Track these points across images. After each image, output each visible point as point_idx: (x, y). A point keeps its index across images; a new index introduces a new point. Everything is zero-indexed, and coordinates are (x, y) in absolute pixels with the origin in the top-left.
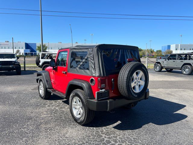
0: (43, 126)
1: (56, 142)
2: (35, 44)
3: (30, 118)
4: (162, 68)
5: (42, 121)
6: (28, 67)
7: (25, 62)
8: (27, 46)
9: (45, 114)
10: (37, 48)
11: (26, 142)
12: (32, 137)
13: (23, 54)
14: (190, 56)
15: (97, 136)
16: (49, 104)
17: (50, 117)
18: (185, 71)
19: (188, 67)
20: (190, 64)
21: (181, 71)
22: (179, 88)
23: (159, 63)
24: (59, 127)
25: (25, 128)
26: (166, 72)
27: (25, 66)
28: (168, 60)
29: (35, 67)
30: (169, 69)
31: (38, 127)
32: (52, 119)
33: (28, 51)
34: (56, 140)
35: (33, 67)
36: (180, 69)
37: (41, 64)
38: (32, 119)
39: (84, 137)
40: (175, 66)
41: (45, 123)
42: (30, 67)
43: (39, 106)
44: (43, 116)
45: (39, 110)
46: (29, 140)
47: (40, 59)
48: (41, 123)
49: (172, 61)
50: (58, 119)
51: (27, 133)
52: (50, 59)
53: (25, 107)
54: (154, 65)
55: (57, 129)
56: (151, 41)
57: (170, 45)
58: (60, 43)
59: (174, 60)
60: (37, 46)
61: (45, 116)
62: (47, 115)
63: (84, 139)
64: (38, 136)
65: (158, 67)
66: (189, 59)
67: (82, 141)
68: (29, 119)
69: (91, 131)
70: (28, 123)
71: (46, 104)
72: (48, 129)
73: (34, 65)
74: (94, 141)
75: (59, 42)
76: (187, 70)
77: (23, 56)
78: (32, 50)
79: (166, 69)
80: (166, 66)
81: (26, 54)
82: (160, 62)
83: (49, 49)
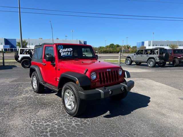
0: (18, 109)
1: (28, 119)
2: (15, 40)
3: (7, 104)
4: (132, 62)
5: (17, 105)
6: (7, 63)
7: (3, 58)
8: (7, 42)
9: (20, 101)
10: (17, 44)
11: (2, 120)
12: (8, 116)
13: (2, 50)
14: (154, 51)
15: (62, 113)
16: (25, 93)
17: (24, 102)
18: (150, 64)
19: (152, 61)
20: (153, 58)
21: (146, 64)
22: (139, 78)
23: (129, 57)
24: (32, 109)
25: (2, 111)
26: (136, 66)
27: (3, 61)
28: (137, 54)
29: (14, 63)
30: (138, 62)
31: (13, 110)
32: (27, 103)
33: (8, 47)
34: (28, 118)
35: (12, 62)
36: (147, 63)
37: (19, 59)
38: (8, 104)
39: (51, 114)
40: (142, 60)
41: (20, 107)
42: (10, 63)
43: (16, 94)
44: (18, 102)
45: (16, 98)
46: (5, 118)
47: (19, 55)
48: (16, 107)
49: (140, 55)
50: (32, 104)
51: (4, 114)
52: (29, 54)
53: (2, 96)
54: (125, 60)
55: (30, 110)
56: (127, 38)
57: (144, 42)
58: (41, 38)
59: (142, 55)
60: (17, 42)
61: (20, 102)
62: (22, 101)
63: (51, 115)
64: (13, 116)
65: (129, 61)
66: (153, 54)
67: (49, 117)
68: (5, 105)
69: (58, 110)
70: (5, 107)
71: (22, 93)
72: (22, 111)
73: (13, 61)
74: (58, 116)
75: (39, 38)
76: (151, 63)
77: (3, 52)
78: (12, 46)
79: (136, 62)
80: (135, 60)
81: (6, 50)
82: (131, 57)
83: (29, 45)
